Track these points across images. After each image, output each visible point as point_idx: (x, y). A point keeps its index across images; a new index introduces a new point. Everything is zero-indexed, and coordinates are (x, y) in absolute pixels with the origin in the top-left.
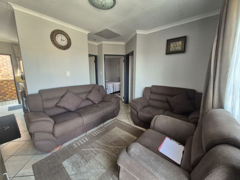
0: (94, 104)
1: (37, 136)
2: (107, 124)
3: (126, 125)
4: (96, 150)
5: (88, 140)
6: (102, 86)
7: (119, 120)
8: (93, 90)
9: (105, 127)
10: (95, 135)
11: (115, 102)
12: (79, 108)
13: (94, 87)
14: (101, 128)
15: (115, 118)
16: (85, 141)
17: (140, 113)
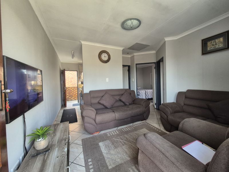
0: (126, 105)
2: (136, 124)
3: (155, 129)
4: (124, 142)
5: (118, 133)
6: (134, 91)
7: (148, 124)
8: (125, 94)
9: (134, 126)
10: (124, 131)
11: (144, 105)
12: (113, 106)
13: (126, 91)
14: (130, 126)
15: (145, 121)
16: (116, 133)
17: (170, 117)
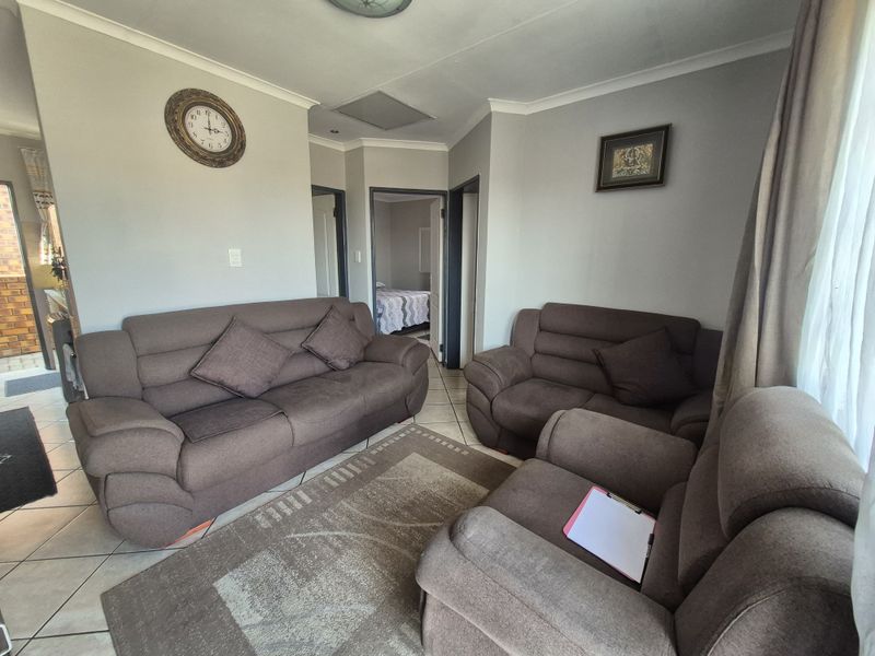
0: (334, 369)
1: (118, 487)
2: (382, 442)
3: (451, 446)
4: (339, 537)
5: (309, 501)
6: (363, 306)
7: (424, 430)
8: (330, 320)
9: (374, 452)
10: (334, 484)
11: (408, 364)
12: (275, 383)
13: (331, 308)
14: (358, 456)
15: (411, 420)
16: (298, 506)
17: (502, 405)
